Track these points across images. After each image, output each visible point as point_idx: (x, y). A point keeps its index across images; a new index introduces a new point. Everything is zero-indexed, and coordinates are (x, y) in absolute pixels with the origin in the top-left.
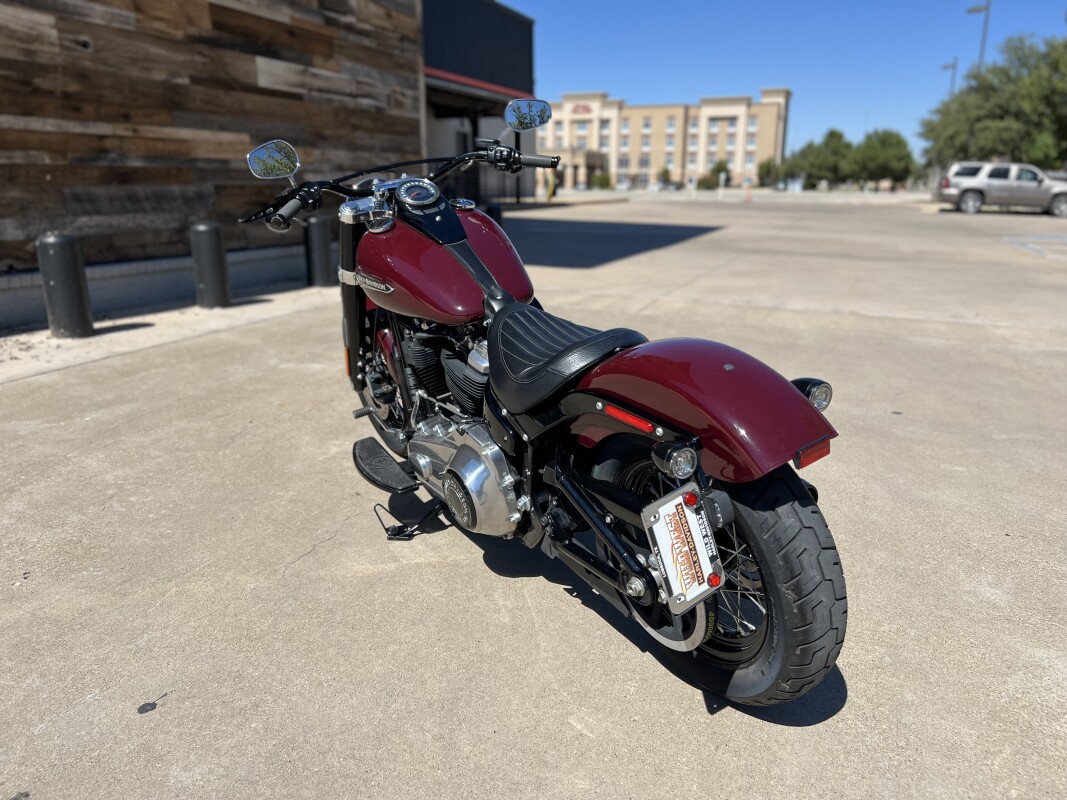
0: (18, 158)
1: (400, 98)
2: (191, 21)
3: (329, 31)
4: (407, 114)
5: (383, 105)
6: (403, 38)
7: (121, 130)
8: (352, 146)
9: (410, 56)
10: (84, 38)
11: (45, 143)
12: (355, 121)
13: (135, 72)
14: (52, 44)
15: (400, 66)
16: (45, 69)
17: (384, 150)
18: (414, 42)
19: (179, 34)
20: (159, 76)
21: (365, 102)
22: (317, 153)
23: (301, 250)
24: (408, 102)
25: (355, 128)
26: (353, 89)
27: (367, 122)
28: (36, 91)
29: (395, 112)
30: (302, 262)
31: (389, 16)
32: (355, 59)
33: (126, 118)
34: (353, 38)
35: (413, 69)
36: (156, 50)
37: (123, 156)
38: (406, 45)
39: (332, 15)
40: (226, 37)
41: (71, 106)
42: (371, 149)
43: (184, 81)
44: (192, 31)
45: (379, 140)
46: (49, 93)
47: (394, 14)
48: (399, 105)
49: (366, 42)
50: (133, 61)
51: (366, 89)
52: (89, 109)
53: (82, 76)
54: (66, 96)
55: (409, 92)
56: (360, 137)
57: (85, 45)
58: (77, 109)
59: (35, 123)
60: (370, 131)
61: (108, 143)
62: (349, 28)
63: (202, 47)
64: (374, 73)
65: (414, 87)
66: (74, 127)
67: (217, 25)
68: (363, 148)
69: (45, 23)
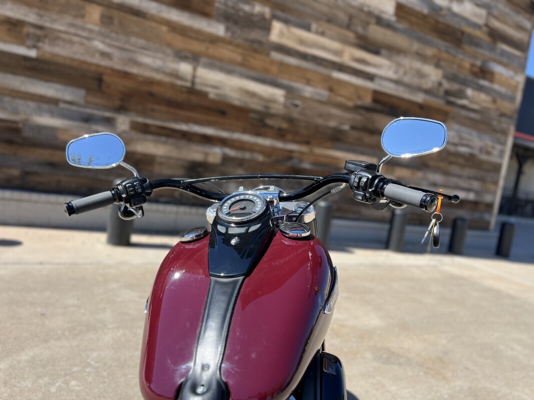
0: (247, 155)
1: (490, 149)
2: (359, 97)
3: (448, 108)
4: (494, 159)
5: (476, 152)
6: (502, 115)
7: (304, 149)
8: (446, 173)
9: (504, 126)
10: (298, 102)
12: (452, 159)
13: (320, 121)
14: (280, 104)
15: (495, 131)
16: (272, 116)
17: (469, 178)
18: (510, 117)
19: (350, 104)
20: (332, 124)
21: (463, 150)
22: (420, 174)
23: (386, 226)
24: (496, 152)
25: (451, 163)
26: (456, 140)
27: (461, 161)
28: (265, 125)
29: (484, 157)
30: (384, 234)
31: (494, 101)
32: (462, 124)
33: (307, 143)
34: (463, 113)
35: (505, 133)
36: (335, 111)
37: (301, 161)
38: (504, 119)
39: (452, 99)
40: (378, 107)
41: (281, 134)
42: (460, 177)
43: (346, 127)
44: (359, 103)
45: (467, 172)
46: (271, 127)
47: (499, 101)
48: (488, 153)
49: (473, 115)
50: (321, 115)
51: (465, 142)
52: (289, 136)
53: (290, 120)
54: (280, 129)
55: (499, 147)
56: (454, 169)
57: (296, 106)
58: (283, 136)
59: (261, 141)
60: (462, 166)
61: (295, 155)
62: (464, 107)
63: (363, 112)
64: (474, 133)
65: (504, 143)
66: (279, 145)
67: (375, 100)
68: (454, 175)
69: (278, 94)
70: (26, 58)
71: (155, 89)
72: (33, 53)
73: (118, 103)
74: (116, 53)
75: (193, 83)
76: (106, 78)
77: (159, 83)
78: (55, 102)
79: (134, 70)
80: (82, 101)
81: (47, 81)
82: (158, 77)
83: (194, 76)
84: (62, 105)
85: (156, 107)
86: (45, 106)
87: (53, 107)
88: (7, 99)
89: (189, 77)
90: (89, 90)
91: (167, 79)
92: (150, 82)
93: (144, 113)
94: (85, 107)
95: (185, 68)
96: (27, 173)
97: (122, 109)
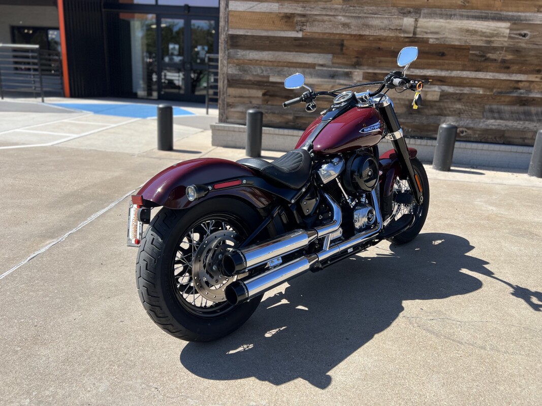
0: (466, 90)
7: (532, 78)
10: (523, 32)
11: (482, 84)
14: (505, 37)
16: (495, 49)
28: (487, 59)
33: (538, 72)
37: (529, 91)
41: (505, 66)
46: (494, 60)
52: (515, 67)
53: (517, 51)
54: (504, 61)
57: (525, 35)
58: (508, 68)
59: (481, 75)
61: (521, 85)
66: (503, 76)
69: (503, 27)
70: (296, 39)
71: (383, 45)
72: (300, 35)
73: (354, 60)
74: (353, 22)
75: (415, 33)
76: (345, 42)
77: (385, 39)
78: (312, 66)
79: (367, 33)
80: (330, 63)
81: (308, 53)
82: (385, 34)
83: (416, 27)
84: (317, 68)
85: (383, 59)
86: (307, 70)
87: (312, 70)
88: (286, 69)
89: (412, 29)
90: (334, 54)
91: (392, 35)
92: (379, 39)
93: (373, 65)
94: (331, 67)
95: (408, 22)
96: (297, 117)
97: (357, 65)
